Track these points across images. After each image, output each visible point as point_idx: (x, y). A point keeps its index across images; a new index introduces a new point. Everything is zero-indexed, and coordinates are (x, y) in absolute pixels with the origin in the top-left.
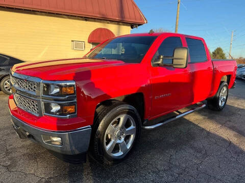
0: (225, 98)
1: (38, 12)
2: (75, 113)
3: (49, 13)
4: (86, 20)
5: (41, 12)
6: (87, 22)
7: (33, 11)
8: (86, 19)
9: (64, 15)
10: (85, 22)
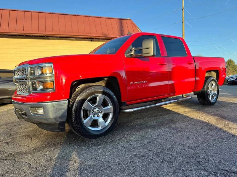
0: (216, 92)
1: (51, 37)
2: (54, 88)
3: (60, 37)
4: (91, 41)
5: (53, 37)
6: (92, 42)
7: (47, 37)
8: (92, 39)
9: (72, 38)
10: (90, 42)
